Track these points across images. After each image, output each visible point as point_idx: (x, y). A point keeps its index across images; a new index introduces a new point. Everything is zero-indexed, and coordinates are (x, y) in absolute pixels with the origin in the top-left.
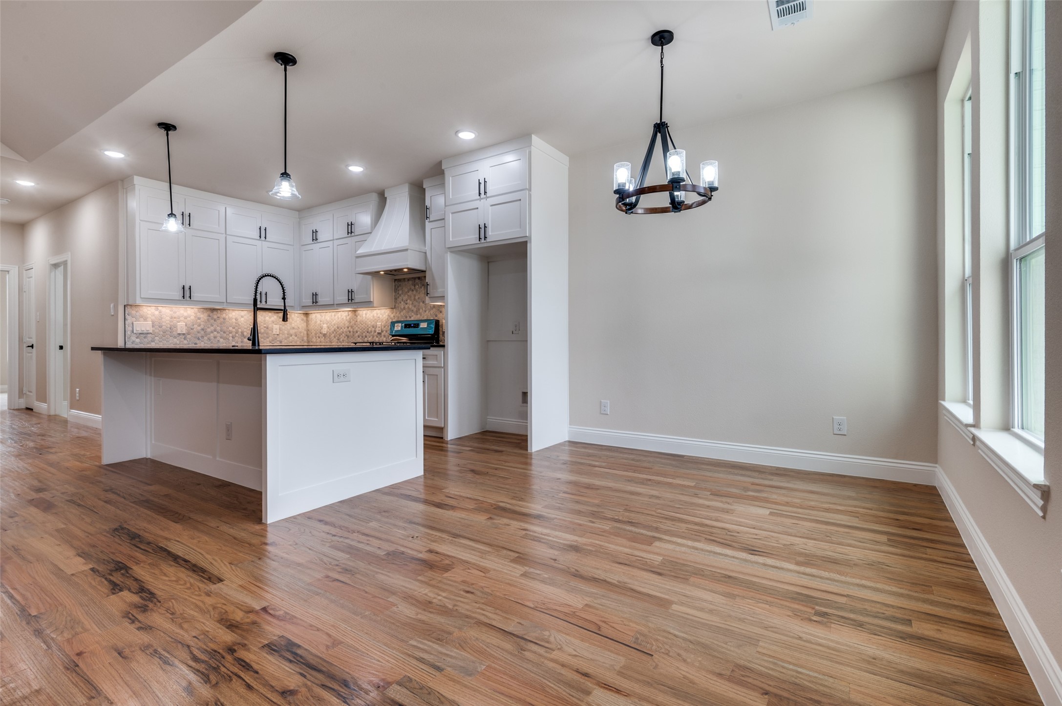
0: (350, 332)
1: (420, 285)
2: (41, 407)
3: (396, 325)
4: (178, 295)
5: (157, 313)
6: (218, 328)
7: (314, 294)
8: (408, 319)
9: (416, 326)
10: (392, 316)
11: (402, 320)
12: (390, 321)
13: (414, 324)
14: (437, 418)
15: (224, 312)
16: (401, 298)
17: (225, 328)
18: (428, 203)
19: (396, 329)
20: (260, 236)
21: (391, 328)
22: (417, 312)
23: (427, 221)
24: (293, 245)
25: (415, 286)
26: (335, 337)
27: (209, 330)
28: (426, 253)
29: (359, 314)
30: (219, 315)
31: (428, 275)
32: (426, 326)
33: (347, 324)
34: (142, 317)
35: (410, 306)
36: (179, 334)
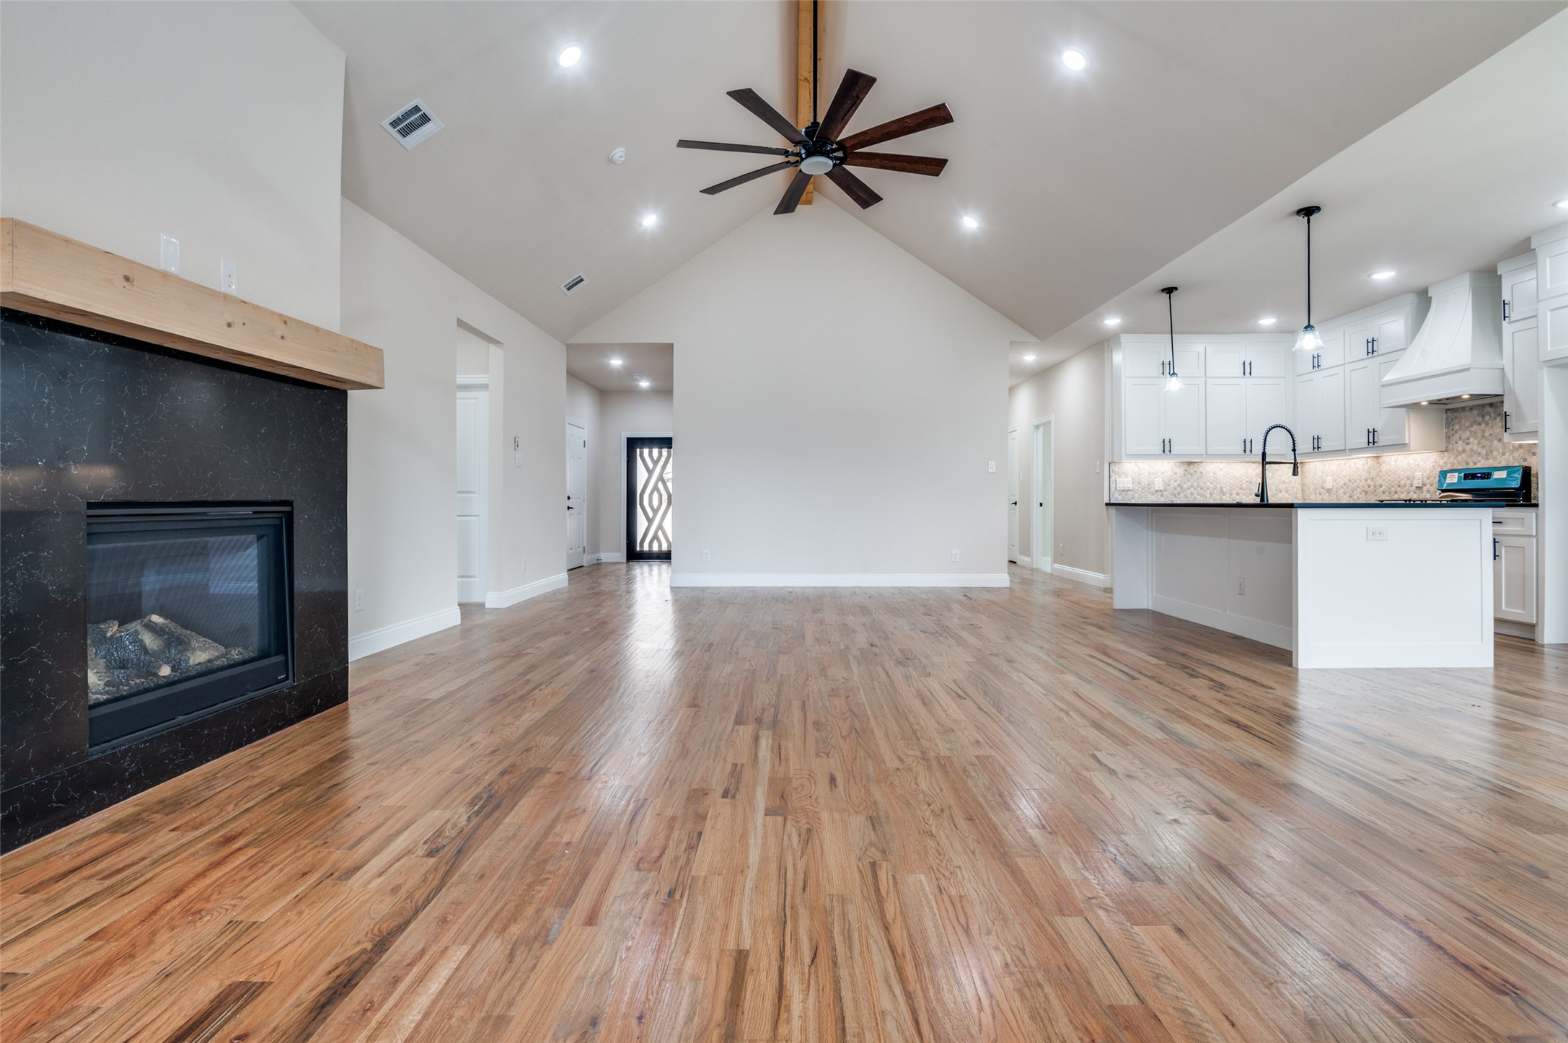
0: (1369, 486)
1: (1493, 415)
2: (1023, 560)
3: (1448, 475)
4: (1159, 449)
5: (1136, 469)
6: (1195, 484)
7: (1316, 437)
8: (1471, 466)
9: (1486, 475)
10: (1442, 462)
11: (1460, 467)
12: (1439, 469)
13: (1482, 474)
14: (1524, 609)
15: (1201, 465)
16: (1457, 436)
17: (1202, 484)
18: (1506, 296)
19: (1448, 481)
20: (1244, 373)
21: (1439, 480)
22: (1487, 455)
23: (1505, 324)
24: (1284, 377)
25: (1483, 417)
26: (1345, 493)
27: (1185, 486)
28: (1503, 369)
29: (1384, 461)
30: (1196, 469)
31: (1506, 399)
32: (1505, 476)
33: (1365, 475)
34: (1123, 474)
35: (1475, 448)
36: (1157, 491)
